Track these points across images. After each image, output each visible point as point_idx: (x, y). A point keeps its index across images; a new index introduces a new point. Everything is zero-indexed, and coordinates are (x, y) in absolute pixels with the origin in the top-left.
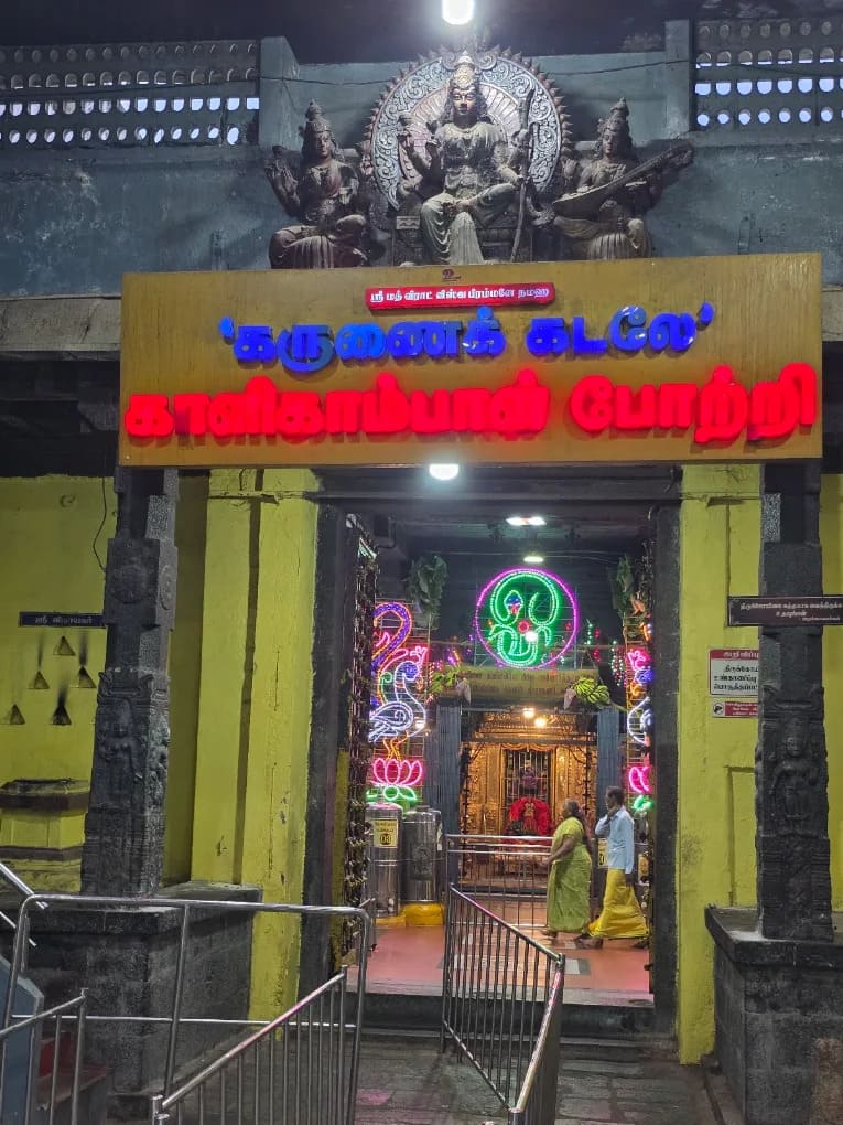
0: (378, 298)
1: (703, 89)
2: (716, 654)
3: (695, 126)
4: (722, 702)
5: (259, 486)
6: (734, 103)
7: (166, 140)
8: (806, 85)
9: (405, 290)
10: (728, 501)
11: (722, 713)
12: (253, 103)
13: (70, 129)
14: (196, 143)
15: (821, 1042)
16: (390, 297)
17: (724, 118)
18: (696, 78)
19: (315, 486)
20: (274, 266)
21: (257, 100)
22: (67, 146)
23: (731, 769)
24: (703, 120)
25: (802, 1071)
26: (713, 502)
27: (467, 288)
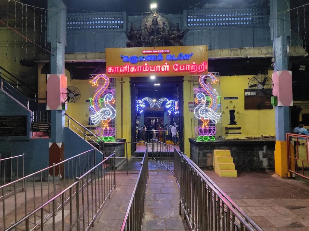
0: (144, 52)
1: (189, 20)
2: (189, 103)
3: (188, 26)
4: (190, 110)
5: (122, 80)
6: (193, 22)
7: (109, 28)
8: (204, 20)
9: (148, 51)
10: (191, 81)
11: (190, 111)
12: (122, 22)
13: (97, 26)
14: (113, 28)
15: (208, 154)
16: (146, 52)
17: (192, 25)
18: (188, 18)
19: (130, 80)
20: (127, 47)
21: (122, 21)
22: (93, 29)
23: (192, 119)
24: (189, 25)
25: (205, 158)
26: (189, 81)
27: (157, 50)
